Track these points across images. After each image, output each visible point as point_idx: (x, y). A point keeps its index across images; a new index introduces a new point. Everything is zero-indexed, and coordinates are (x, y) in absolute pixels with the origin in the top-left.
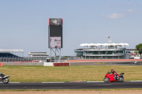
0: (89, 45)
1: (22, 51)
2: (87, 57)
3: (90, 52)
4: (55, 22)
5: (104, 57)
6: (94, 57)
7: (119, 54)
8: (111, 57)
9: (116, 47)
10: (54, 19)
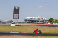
0: (30, 18)
1: (2, 19)
2: (29, 23)
3: (30, 21)
4: (16, 8)
5: (36, 23)
6: (31, 23)
7: (42, 22)
8: (39, 23)
9: (41, 19)
10: (16, 7)
